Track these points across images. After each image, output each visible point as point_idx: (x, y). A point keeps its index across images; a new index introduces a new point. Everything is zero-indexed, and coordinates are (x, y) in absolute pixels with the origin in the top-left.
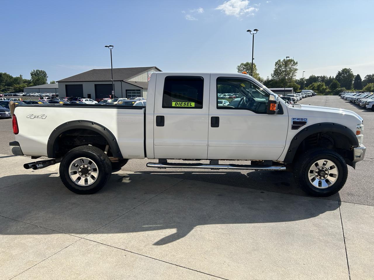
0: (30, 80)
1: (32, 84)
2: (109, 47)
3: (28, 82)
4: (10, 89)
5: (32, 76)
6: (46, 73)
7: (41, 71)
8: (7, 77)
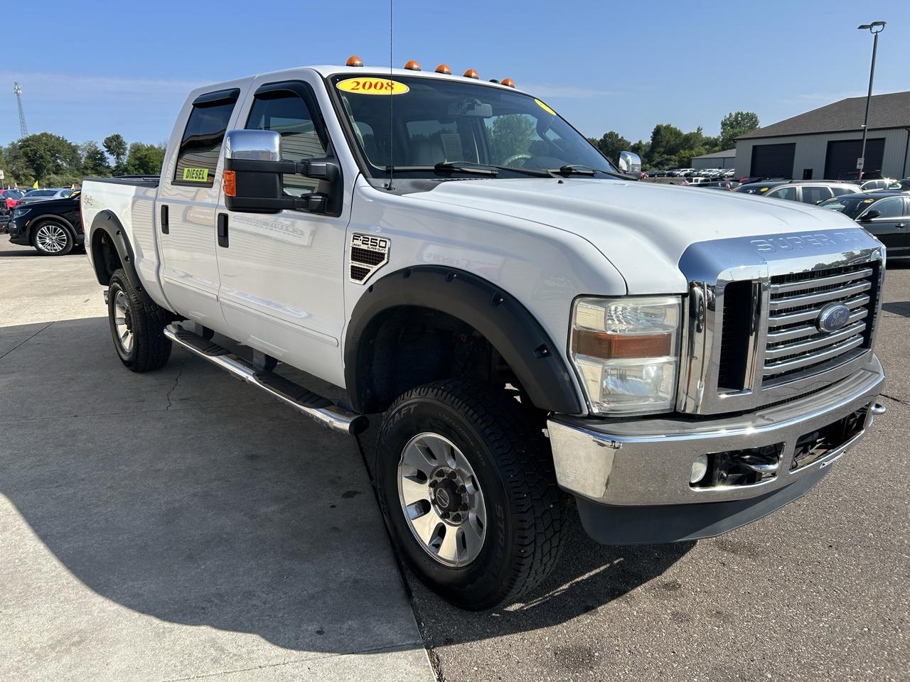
0: (717, 140)
1: (717, 148)
2: (870, 27)
3: (712, 144)
4: (671, 160)
5: (724, 129)
6: (756, 120)
7: (747, 114)
8: (671, 134)
